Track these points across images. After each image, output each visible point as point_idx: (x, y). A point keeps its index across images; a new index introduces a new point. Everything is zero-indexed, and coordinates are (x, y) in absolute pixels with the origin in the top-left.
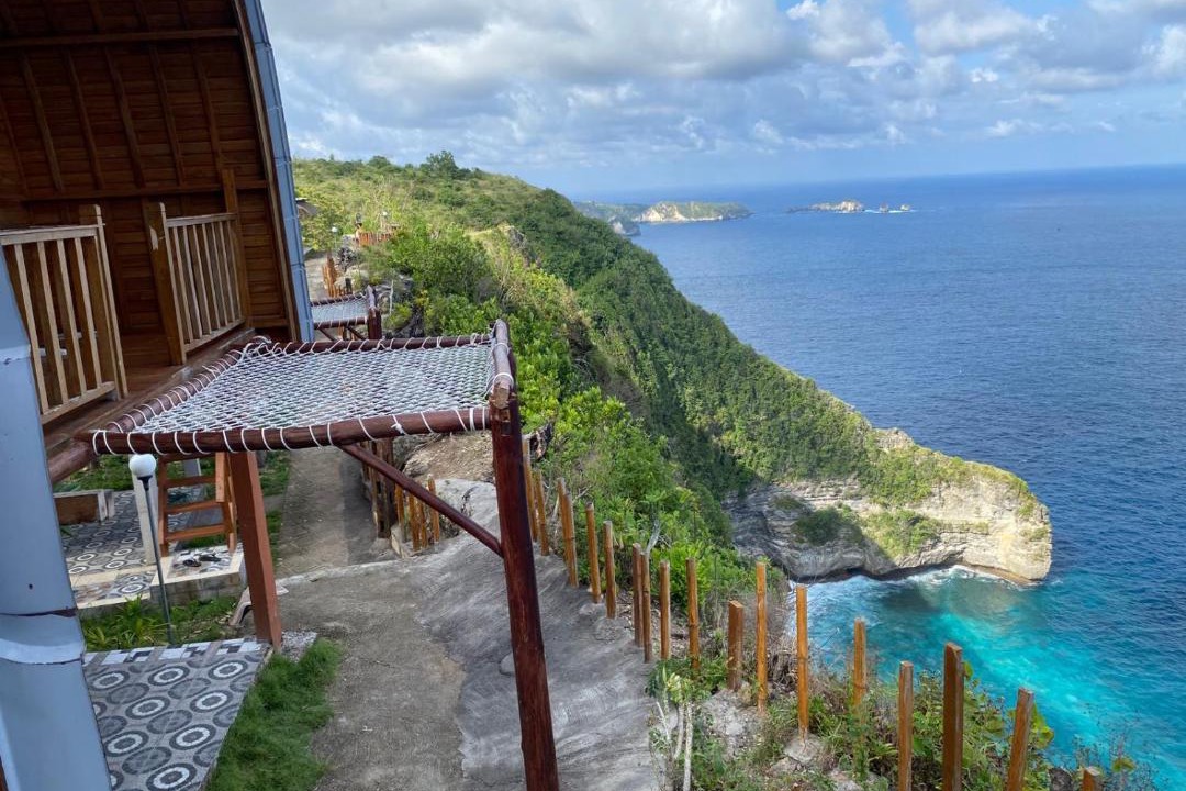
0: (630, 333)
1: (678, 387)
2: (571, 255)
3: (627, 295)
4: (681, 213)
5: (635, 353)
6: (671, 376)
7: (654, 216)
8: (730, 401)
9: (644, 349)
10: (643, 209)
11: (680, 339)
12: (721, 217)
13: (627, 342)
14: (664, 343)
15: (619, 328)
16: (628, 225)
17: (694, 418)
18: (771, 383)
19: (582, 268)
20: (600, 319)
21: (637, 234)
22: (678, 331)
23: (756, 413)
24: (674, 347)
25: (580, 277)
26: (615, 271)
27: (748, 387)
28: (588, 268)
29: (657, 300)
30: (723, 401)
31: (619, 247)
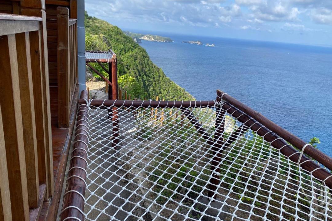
0: (136, 70)
1: (149, 87)
2: (120, 46)
3: (136, 60)
4: (153, 38)
5: (137, 77)
6: (147, 84)
7: (146, 38)
8: (162, 93)
9: (140, 76)
10: (143, 36)
11: (150, 74)
12: (164, 41)
13: (135, 73)
14: (146, 74)
15: (133, 69)
16: (138, 40)
17: (152, 96)
18: (173, 89)
19: (123, 50)
20: (128, 66)
21: (141, 43)
22: (150, 72)
23: (169, 96)
24: (148, 76)
25: (123, 52)
26: (133, 52)
27: (167, 89)
28: (125, 51)
29: (144, 62)
30: (160, 92)
31: (135, 45)
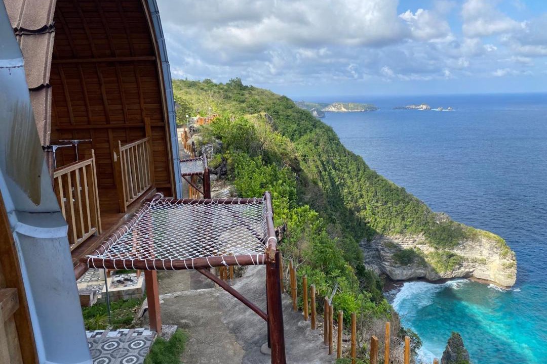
0: (318, 163)
1: (340, 188)
2: (293, 126)
3: (318, 145)
4: (344, 108)
5: (321, 172)
6: (337, 183)
7: (332, 109)
8: (365, 196)
9: (325, 170)
10: (326, 105)
11: (342, 166)
12: (363, 110)
13: (317, 167)
14: (335, 169)
15: (314, 161)
16: (319, 112)
17: (347, 203)
18: (384, 188)
19: (297, 132)
20: (305, 156)
21: (324, 117)
22: (341, 163)
23: (377, 202)
24: (339, 170)
25: (296, 136)
26: (313, 134)
27: (373, 190)
28: (300, 132)
29: (332, 148)
30: (361, 196)
31: (315, 123)
